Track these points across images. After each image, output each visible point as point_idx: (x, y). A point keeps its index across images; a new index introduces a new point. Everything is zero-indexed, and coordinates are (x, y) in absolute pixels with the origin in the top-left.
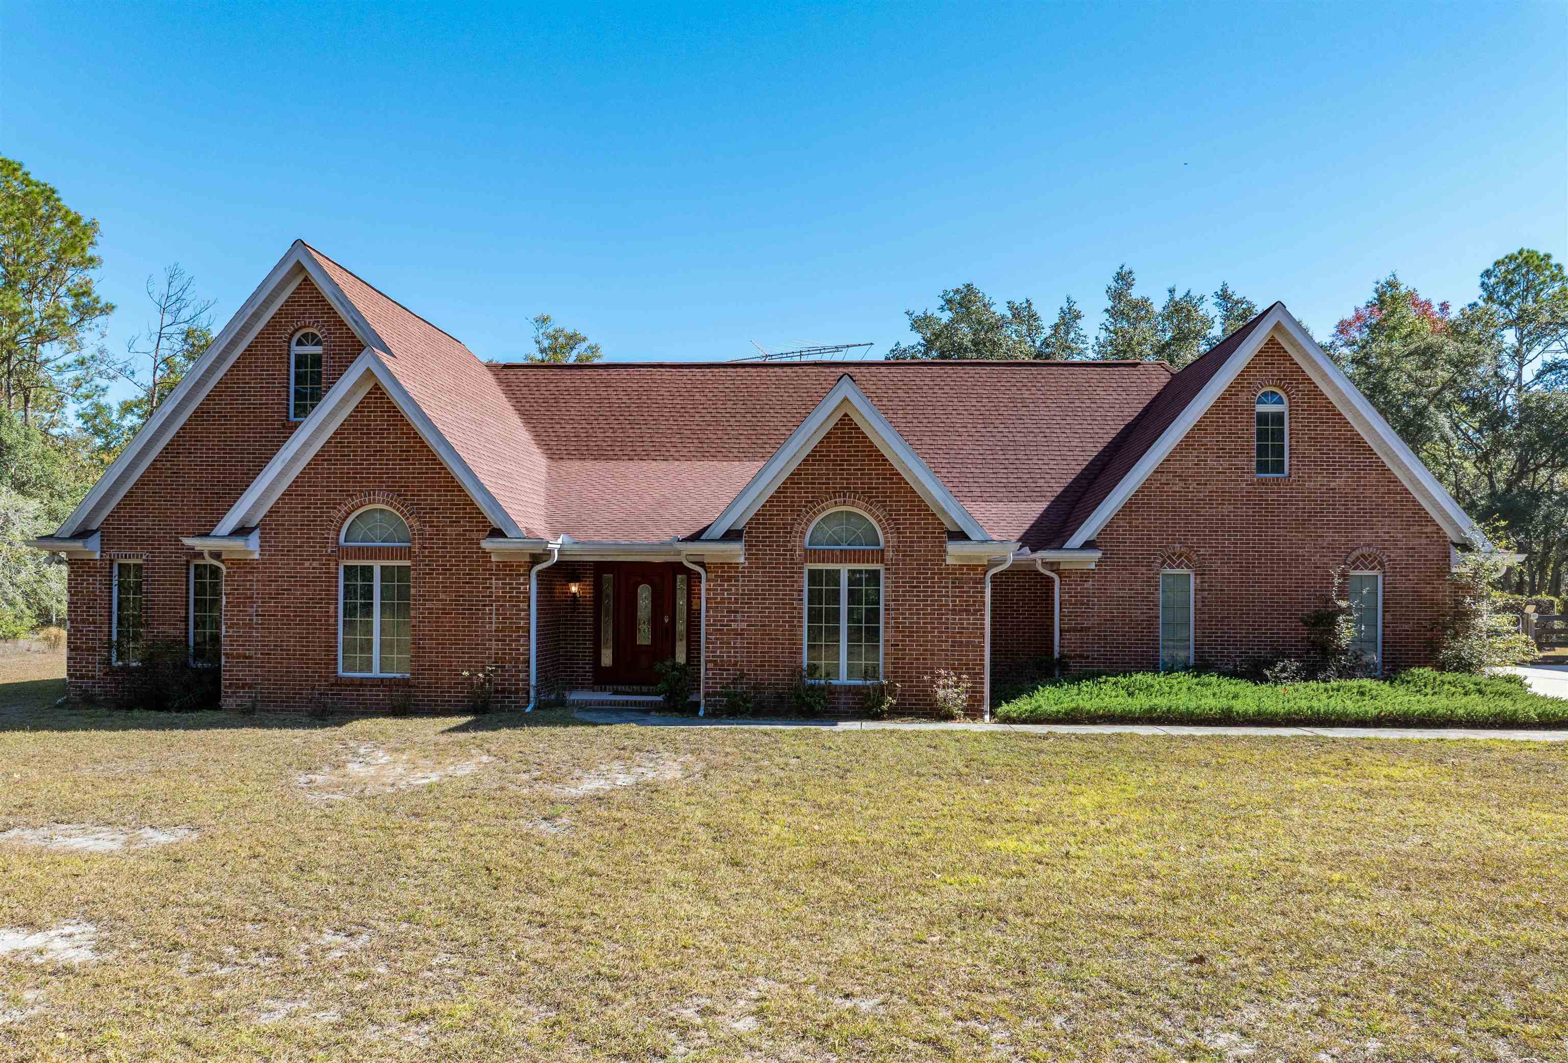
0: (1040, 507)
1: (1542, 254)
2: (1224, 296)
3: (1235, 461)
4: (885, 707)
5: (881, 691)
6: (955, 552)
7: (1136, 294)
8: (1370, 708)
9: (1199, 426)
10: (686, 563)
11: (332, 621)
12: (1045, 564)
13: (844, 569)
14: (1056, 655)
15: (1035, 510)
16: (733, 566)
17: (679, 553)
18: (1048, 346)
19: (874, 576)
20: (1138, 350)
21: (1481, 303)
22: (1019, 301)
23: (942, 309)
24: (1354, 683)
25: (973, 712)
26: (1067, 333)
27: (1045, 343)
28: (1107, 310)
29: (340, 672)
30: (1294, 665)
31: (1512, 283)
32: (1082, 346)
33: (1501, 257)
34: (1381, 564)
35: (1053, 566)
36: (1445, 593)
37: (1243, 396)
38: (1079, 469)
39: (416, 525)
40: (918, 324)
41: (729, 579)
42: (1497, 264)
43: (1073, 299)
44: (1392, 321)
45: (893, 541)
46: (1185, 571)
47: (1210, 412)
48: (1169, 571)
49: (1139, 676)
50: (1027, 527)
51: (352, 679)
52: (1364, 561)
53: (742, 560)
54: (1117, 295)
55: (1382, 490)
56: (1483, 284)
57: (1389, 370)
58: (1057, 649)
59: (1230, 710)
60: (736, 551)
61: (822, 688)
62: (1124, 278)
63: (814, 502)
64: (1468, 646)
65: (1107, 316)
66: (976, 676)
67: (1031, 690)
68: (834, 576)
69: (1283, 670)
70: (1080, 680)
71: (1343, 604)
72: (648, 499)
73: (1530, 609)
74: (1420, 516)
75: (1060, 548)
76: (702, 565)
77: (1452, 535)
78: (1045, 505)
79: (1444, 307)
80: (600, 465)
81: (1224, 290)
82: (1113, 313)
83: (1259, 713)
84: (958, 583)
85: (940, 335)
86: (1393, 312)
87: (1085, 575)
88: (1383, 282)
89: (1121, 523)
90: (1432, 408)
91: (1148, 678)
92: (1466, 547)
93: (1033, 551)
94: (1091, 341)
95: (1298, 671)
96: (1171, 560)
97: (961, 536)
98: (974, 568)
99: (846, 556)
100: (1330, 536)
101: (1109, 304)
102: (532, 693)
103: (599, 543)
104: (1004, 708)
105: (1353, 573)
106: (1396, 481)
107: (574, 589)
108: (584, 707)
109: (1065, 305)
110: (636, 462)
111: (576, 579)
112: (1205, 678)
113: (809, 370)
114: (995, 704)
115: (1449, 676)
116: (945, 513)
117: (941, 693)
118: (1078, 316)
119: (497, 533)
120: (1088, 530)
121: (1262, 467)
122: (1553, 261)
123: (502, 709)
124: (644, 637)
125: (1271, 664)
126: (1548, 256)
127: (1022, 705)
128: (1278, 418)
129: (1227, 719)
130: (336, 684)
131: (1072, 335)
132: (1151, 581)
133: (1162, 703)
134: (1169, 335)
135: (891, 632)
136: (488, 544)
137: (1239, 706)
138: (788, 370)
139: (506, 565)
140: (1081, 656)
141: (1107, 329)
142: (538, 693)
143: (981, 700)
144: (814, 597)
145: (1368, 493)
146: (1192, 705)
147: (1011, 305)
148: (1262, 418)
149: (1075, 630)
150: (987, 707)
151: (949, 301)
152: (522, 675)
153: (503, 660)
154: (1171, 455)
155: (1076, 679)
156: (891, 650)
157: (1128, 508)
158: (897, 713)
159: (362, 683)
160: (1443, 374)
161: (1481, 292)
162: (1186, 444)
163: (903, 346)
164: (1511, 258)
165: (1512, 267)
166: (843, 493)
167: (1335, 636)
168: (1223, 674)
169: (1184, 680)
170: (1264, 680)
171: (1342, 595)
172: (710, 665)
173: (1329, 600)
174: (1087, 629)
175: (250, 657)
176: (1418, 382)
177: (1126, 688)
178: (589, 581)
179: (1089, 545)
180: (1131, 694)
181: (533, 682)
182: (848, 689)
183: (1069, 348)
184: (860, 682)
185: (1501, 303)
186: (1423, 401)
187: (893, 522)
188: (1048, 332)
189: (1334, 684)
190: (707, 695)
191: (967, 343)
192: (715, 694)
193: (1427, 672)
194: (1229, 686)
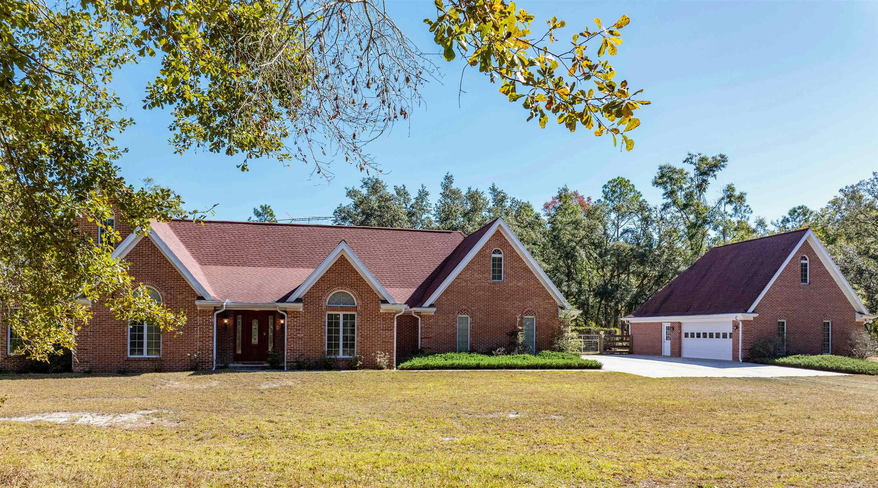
0: (413, 290)
1: (626, 180)
2: (493, 189)
3: (484, 275)
4: (358, 365)
5: (356, 360)
6: (384, 308)
7: (454, 186)
8: (525, 363)
9: (471, 262)
10: (279, 311)
11: (125, 334)
12: (415, 313)
13: (341, 314)
14: (419, 348)
15: (410, 292)
16: (299, 312)
17: (276, 307)
18: (413, 208)
19: (353, 317)
20: (454, 214)
21: (603, 200)
22: (400, 186)
23: (362, 187)
24: (523, 355)
25: (390, 367)
26: (422, 202)
27: (412, 206)
28: (441, 194)
29: (129, 356)
30: (503, 349)
31: (614, 192)
32: (429, 209)
33: (610, 179)
34: (535, 314)
35: (418, 313)
36: (556, 325)
37: (488, 251)
38: (428, 275)
39: (164, 294)
40: (351, 193)
41: (296, 317)
42: (609, 182)
43: (425, 185)
44: (565, 206)
45: (360, 303)
46: (467, 316)
47: (476, 256)
48: (461, 316)
49: (449, 354)
50: (408, 298)
51: (135, 358)
52: (528, 313)
53: (301, 310)
54: (446, 187)
55: (536, 287)
56: (603, 191)
57: (561, 230)
58: (419, 345)
59: (479, 364)
60: (300, 307)
61: (334, 359)
62: (449, 179)
63: (330, 288)
64: (562, 343)
65: (441, 196)
66: (391, 354)
67: (411, 358)
68: (337, 317)
69: (499, 351)
70: (428, 355)
71: (520, 328)
72: (253, 284)
73: (602, 333)
74: (549, 297)
75: (421, 307)
76: (286, 312)
77: (559, 304)
78: (415, 289)
79: (589, 199)
80: (225, 268)
81: (493, 187)
82: (444, 195)
83: (489, 365)
84: (384, 319)
85: (362, 202)
86: (565, 203)
87: (430, 317)
88: (561, 188)
89: (444, 297)
90: (578, 247)
91: (452, 354)
92: (562, 308)
93: (411, 307)
94: (433, 206)
95: (504, 352)
96: (461, 312)
97: (385, 302)
98: (391, 314)
99: (342, 309)
100: (517, 303)
101: (442, 191)
102: (214, 363)
103: (241, 303)
104: (401, 365)
105: (525, 317)
106: (540, 284)
107: (226, 321)
108: (235, 368)
109: (421, 189)
110: (241, 267)
111: (226, 318)
112: (472, 354)
113: (315, 228)
114: (398, 364)
115: (554, 353)
116: (380, 293)
117: (379, 360)
118: (427, 194)
119: (201, 298)
120: (432, 299)
121: (494, 278)
122: (631, 183)
123: (202, 369)
124: (255, 341)
125: (495, 350)
126: (629, 181)
127: (407, 364)
128: (500, 259)
129: (478, 367)
130: (128, 360)
131: (424, 203)
132: (454, 320)
133: (456, 362)
134: (469, 208)
135: (359, 338)
136: (197, 303)
137: (482, 363)
138: (306, 228)
139: (203, 311)
140: (429, 348)
141: (441, 202)
142: (217, 363)
143: (393, 363)
144: (330, 324)
145: (530, 288)
146: (466, 363)
147: (396, 188)
148: (494, 259)
149: (427, 338)
150: (395, 365)
151: (366, 183)
152: (211, 356)
153: (202, 350)
154: (462, 272)
155: (427, 355)
156: (360, 344)
157: (446, 292)
158: (362, 367)
159: (140, 360)
160: (583, 233)
161: (602, 194)
162: (467, 268)
163: (343, 206)
164: (615, 180)
165: (615, 184)
166: (341, 284)
167: (518, 339)
168: (478, 353)
169: (465, 355)
170: (493, 355)
171: (521, 324)
172: (289, 351)
173: (516, 327)
174: (431, 338)
175: (87, 349)
176: (573, 235)
177: (445, 358)
178: (232, 318)
179: (431, 306)
180: (446, 360)
181: (215, 358)
182: (343, 359)
183: (423, 209)
184: (348, 357)
185: (610, 200)
186: (574, 244)
187: (360, 296)
188: (413, 201)
189: (516, 356)
190: (287, 362)
191: (375, 207)
192: (291, 362)
193: (548, 352)
194: (480, 357)
